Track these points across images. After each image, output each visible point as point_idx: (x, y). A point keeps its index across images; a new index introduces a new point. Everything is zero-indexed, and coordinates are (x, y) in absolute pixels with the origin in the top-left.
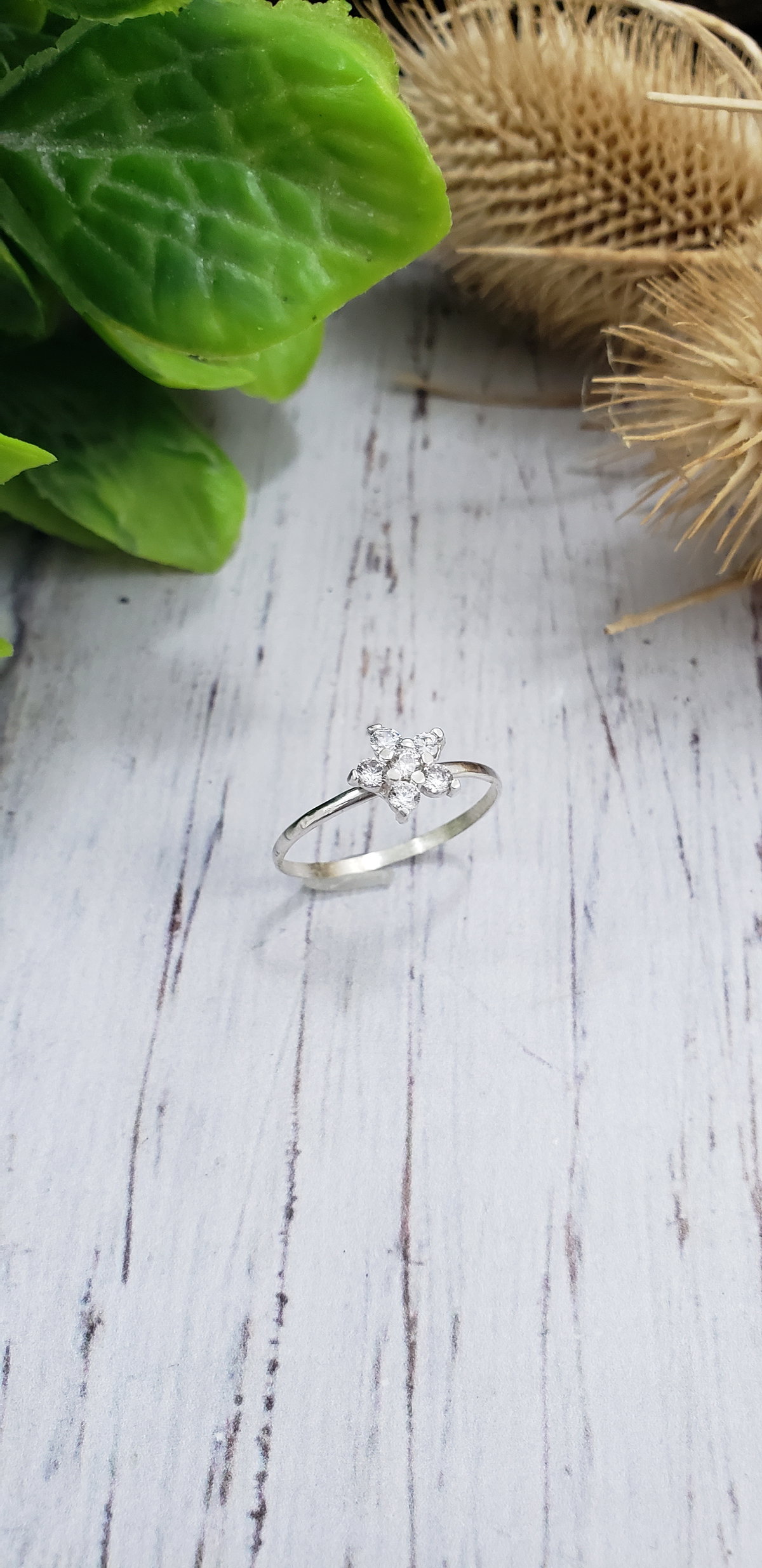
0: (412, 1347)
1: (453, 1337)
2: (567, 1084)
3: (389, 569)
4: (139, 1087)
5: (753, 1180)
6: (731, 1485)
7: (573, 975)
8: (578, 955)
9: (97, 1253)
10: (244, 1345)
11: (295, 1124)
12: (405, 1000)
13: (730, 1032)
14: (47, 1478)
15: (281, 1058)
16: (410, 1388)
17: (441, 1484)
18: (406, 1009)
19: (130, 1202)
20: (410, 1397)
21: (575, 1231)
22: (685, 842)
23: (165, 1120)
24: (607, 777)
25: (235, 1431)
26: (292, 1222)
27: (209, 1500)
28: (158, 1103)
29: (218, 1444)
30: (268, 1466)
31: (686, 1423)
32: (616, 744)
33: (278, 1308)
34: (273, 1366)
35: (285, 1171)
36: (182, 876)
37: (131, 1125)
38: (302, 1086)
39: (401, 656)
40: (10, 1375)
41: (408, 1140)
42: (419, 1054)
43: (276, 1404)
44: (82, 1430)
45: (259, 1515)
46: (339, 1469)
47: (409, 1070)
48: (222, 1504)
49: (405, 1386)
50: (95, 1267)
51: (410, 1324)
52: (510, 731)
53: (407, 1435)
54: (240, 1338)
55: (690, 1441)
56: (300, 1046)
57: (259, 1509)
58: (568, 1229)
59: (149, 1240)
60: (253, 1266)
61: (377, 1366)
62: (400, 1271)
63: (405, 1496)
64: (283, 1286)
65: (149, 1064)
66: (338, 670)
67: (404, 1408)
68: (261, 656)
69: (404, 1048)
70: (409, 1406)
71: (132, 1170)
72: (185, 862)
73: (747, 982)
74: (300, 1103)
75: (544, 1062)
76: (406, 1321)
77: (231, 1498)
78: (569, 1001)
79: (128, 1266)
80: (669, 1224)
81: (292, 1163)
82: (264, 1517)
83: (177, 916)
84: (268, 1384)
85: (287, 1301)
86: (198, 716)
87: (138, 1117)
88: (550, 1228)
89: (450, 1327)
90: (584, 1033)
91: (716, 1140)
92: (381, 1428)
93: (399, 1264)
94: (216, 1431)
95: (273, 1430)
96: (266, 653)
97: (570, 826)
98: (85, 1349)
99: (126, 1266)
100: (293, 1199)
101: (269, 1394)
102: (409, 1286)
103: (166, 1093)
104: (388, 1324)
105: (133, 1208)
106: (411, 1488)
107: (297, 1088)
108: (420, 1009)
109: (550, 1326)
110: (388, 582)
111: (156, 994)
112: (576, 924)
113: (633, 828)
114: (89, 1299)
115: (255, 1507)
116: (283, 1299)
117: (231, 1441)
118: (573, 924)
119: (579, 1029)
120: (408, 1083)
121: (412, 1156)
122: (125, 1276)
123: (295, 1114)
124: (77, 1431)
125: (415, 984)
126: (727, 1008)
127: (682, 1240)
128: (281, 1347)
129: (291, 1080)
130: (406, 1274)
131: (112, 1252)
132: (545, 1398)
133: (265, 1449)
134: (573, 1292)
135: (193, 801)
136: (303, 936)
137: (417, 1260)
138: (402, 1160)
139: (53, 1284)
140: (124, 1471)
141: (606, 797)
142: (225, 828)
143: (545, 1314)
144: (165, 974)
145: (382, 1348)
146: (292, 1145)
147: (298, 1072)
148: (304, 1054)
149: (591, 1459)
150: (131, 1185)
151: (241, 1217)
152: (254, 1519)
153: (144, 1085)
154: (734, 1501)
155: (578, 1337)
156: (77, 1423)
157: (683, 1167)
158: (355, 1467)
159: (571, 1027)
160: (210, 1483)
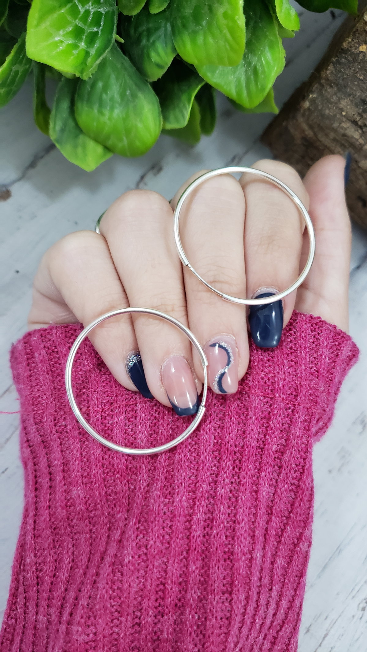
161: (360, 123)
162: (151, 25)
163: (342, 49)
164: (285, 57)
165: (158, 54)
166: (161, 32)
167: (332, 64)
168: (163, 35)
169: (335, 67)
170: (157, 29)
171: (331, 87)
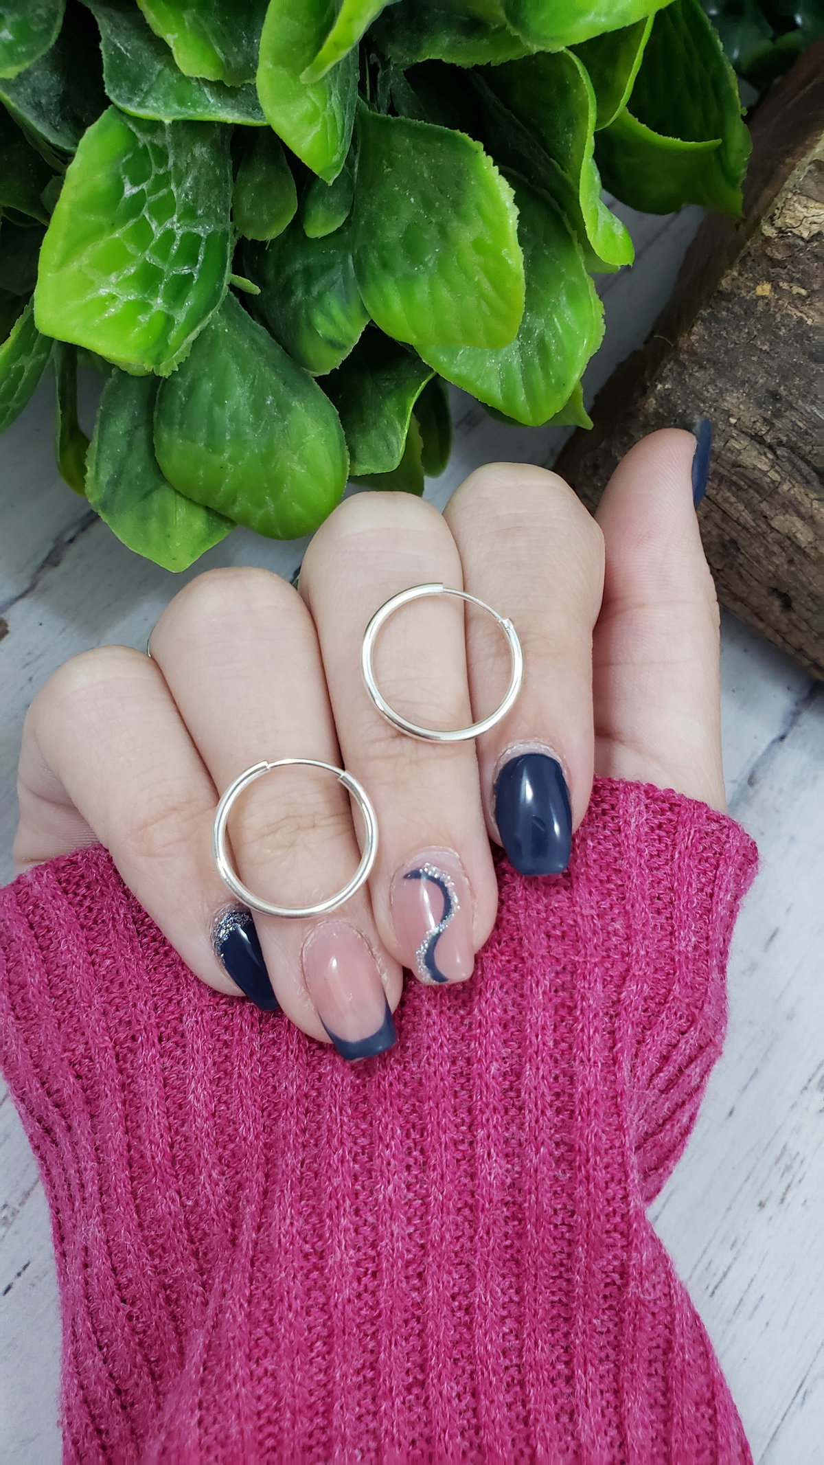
161: (768, 439)
162: (311, 261)
163: (720, 292)
164: (603, 316)
165: (332, 321)
166: (337, 275)
167: (699, 322)
168: (341, 280)
169: (706, 328)
170: (327, 268)
171: (702, 367)
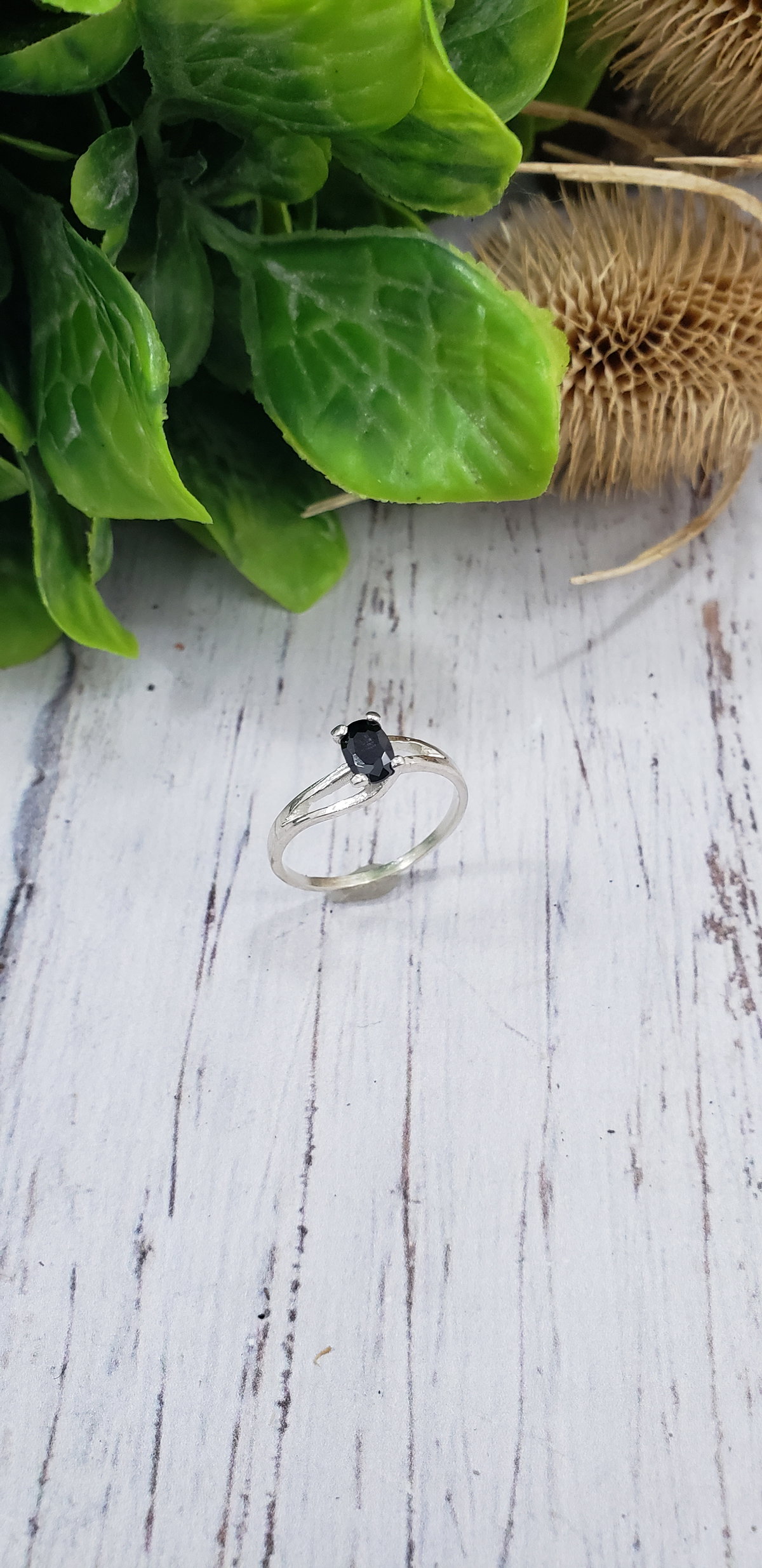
0: (411, 1271)
1: (445, 1263)
2: (541, 1054)
3: (392, 610)
4: (181, 1054)
5: (697, 1137)
6: (674, 1382)
7: (548, 963)
8: (552, 946)
9: (147, 1192)
10: (271, 1269)
11: (313, 1086)
12: (406, 983)
13: (680, 1012)
14: (110, 1373)
15: (301, 1029)
16: (409, 1304)
17: (434, 1380)
18: (406, 991)
19: (175, 1150)
20: (409, 1311)
21: (547, 1177)
22: (644, 851)
23: (204, 1082)
24: (579, 795)
25: (264, 1338)
26: (311, 1167)
27: (243, 1392)
28: (197, 1067)
29: (250, 1348)
30: (292, 1366)
31: (637, 1334)
32: (586, 766)
33: (299, 1237)
34: (296, 1286)
35: (305, 1125)
36: (215, 876)
37: (175, 1086)
38: (318, 1054)
39: (402, 687)
40: (77, 1291)
41: (408, 1100)
42: (417, 1028)
43: (298, 1317)
44: (137, 1336)
45: (285, 1404)
46: (351, 1369)
47: (409, 1041)
48: (254, 1395)
49: (405, 1302)
50: (146, 1204)
51: (410, 1252)
52: (496, 754)
53: (407, 1342)
54: (268, 1262)
55: (640, 1347)
56: (317, 1020)
57: (285, 1399)
58: (541, 1175)
59: (191, 1182)
60: (279, 1203)
61: (382, 1286)
62: (401, 1208)
63: (406, 1390)
64: (303, 1220)
65: (189, 1035)
66: (347, 699)
67: (405, 1320)
68: (281, 686)
69: (404, 1023)
70: (409, 1318)
71: (177, 1123)
72: (217, 864)
73: (696, 971)
74: (317, 1068)
75: (522, 1035)
76: (406, 1249)
77: (261, 1391)
78: (544, 984)
79: (173, 1203)
80: (626, 1172)
81: (311, 1117)
82: (288, 1405)
83: (212, 910)
84: (291, 1300)
85: (306, 1233)
86: (228, 738)
87: (181, 1079)
88: (526, 1173)
89: (443, 1254)
90: (556, 1012)
91: (666, 1103)
92: (385, 1336)
93: (401, 1202)
94: (249, 1337)
95: (296, 1338)
96: (285, 684)
97: (547, 837)
98: (138, 1271)
99: (172, 1204)
100: (312, 1147)
101: (292, 1308)
102: (409, 1220)
103: (204, 1059)
104: (391, 1252)
105: (177, 1155)
106: (410, 1384)
107: (314, 1056)
108: (418, 991)
109: (526, 1255)
110: (391, 623)
111: (195, 976)
112: (551, 921)
113: (600, 839)
114: (141, 1230)
115: (282, 1398)
116: (303, 1231)
117: (261, 1346)
118: (548, 921)
119: (552, 1008)
120: (407, 1052)
121: (411, 1113)
122: (171, 1212)
123: (313, 1077)
124: (133, 1337)
125: (414, 969)
126: (678, 993)
127: (637, 1185)
128: (301, 1270)
129: (310, 1049)
130: (406, 1211)
131: (160, 1190)
132: (521, 1313)
133: (290, 1353)
134: (546, 1227)
135: (224, 813)
136: (318, 928)
137: (415, 1199)
138: (403, 1116)
139: (111, 1217)
140: (173, 1367)
141: (578, 811)
142: (251, 836)
143: (521, 1244)
144: (202, 959)
145: (386, 1271)
146: (311, 1103)
147: (315, 1042)
148: (320, 1027)
149: (558, 1362)
150: (175, 1135)
151: (268, 1162)
152: (281, 1407)
153: (185, 1052)
154: (676, 1395)
155: (549, 1264)
156: (133, 1330)
157: (639, 1125)
158: (364, 1367)
159: (545, 1006)
160: (244, 1379)
